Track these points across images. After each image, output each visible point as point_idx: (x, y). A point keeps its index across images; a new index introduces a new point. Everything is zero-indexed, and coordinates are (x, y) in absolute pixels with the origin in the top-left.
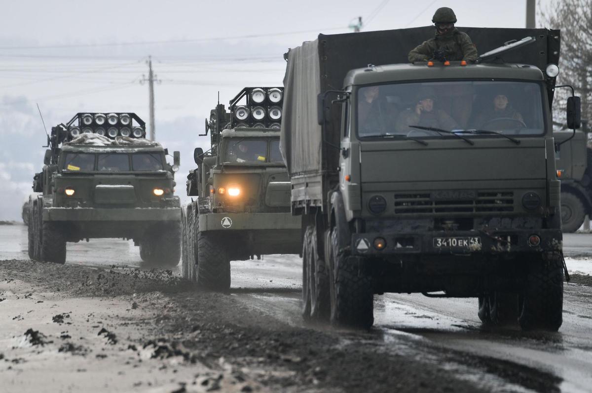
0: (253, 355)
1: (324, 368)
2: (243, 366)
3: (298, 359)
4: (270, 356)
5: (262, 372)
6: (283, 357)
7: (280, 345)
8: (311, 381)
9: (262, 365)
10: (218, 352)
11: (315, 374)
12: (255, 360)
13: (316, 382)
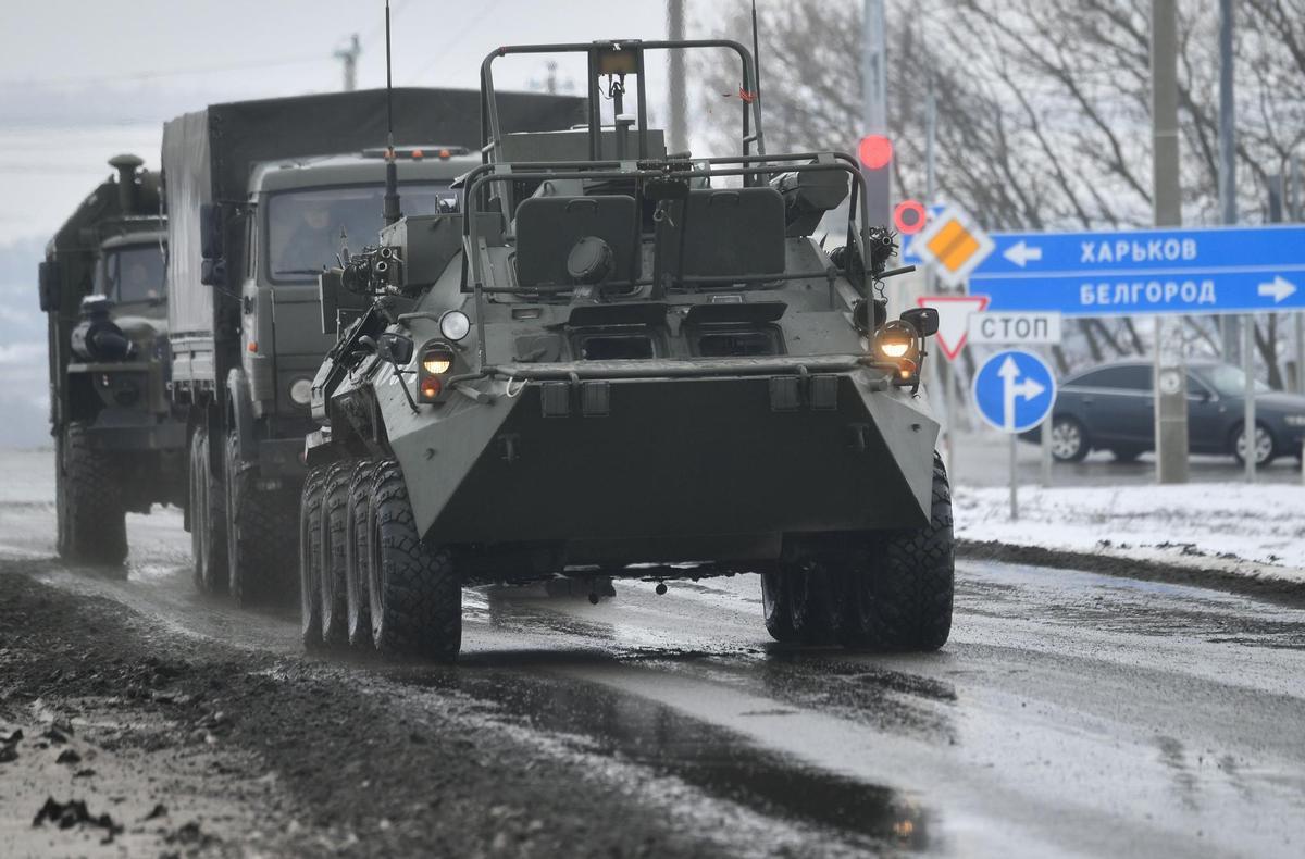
0: (99, 694)
1: (232, 712)
2: (77, 714)
3: (186, 698)
4: (132, 695)
5: (113, 725)
6: (155, 694)
7: (156, 671)
8: (202, 738)
9: (114, 711)
10: (34, 690)
11: (213, 726)
12: (102, 701)
13: (210, 739)
